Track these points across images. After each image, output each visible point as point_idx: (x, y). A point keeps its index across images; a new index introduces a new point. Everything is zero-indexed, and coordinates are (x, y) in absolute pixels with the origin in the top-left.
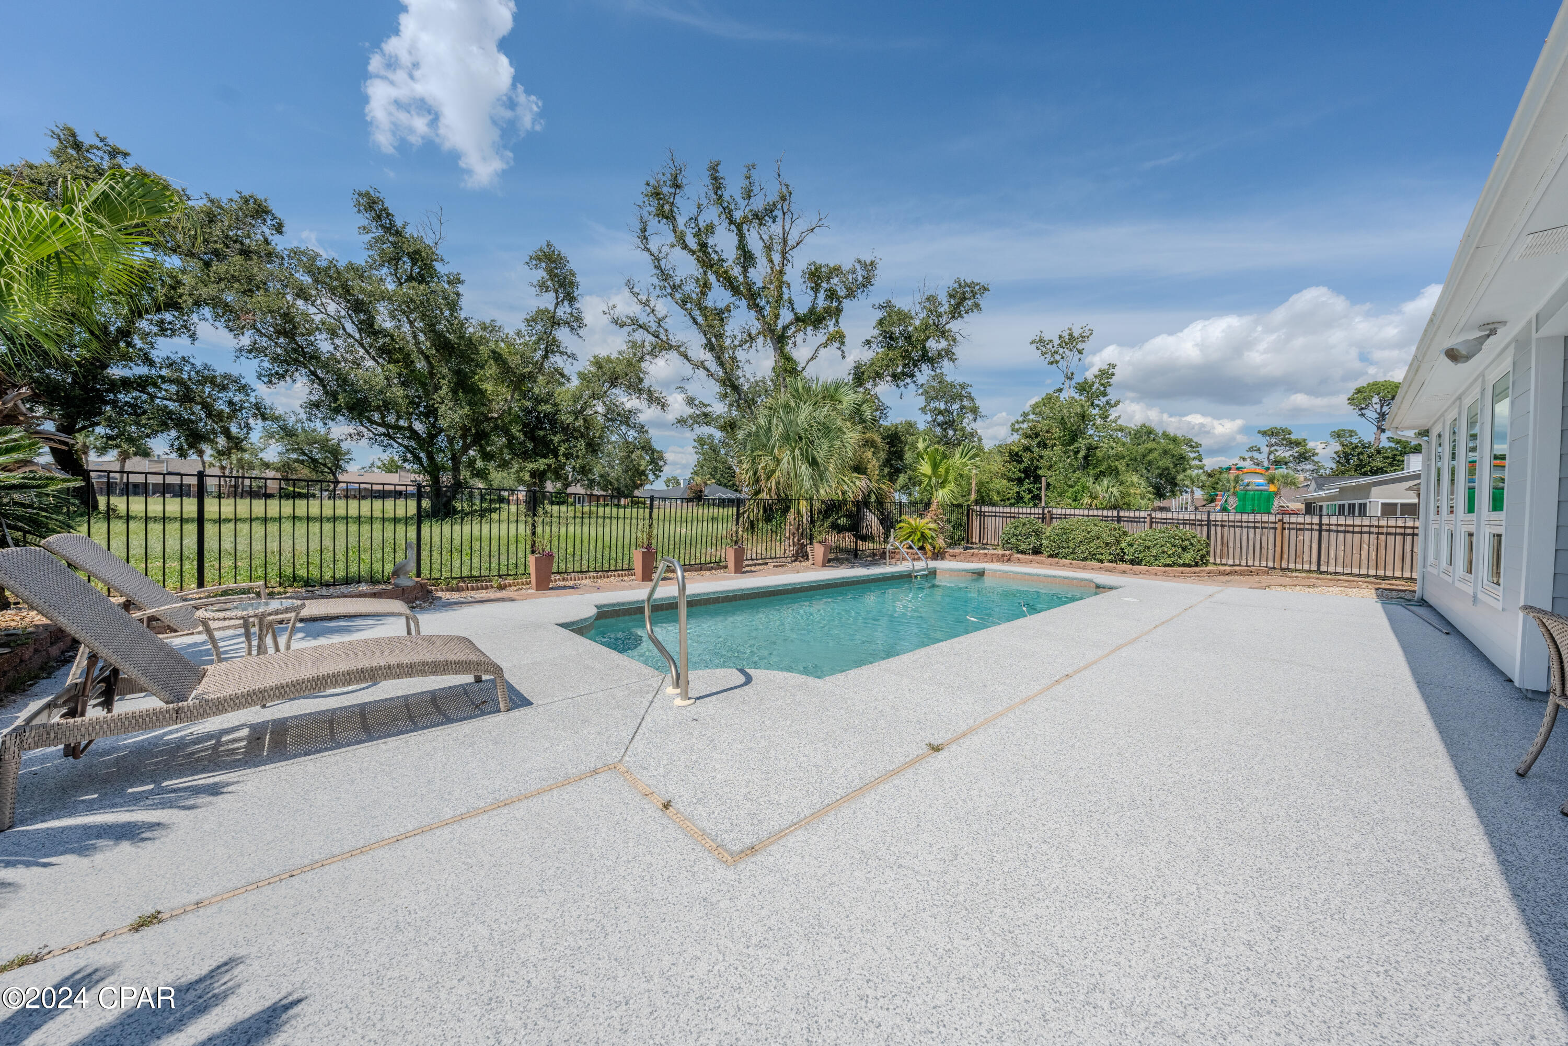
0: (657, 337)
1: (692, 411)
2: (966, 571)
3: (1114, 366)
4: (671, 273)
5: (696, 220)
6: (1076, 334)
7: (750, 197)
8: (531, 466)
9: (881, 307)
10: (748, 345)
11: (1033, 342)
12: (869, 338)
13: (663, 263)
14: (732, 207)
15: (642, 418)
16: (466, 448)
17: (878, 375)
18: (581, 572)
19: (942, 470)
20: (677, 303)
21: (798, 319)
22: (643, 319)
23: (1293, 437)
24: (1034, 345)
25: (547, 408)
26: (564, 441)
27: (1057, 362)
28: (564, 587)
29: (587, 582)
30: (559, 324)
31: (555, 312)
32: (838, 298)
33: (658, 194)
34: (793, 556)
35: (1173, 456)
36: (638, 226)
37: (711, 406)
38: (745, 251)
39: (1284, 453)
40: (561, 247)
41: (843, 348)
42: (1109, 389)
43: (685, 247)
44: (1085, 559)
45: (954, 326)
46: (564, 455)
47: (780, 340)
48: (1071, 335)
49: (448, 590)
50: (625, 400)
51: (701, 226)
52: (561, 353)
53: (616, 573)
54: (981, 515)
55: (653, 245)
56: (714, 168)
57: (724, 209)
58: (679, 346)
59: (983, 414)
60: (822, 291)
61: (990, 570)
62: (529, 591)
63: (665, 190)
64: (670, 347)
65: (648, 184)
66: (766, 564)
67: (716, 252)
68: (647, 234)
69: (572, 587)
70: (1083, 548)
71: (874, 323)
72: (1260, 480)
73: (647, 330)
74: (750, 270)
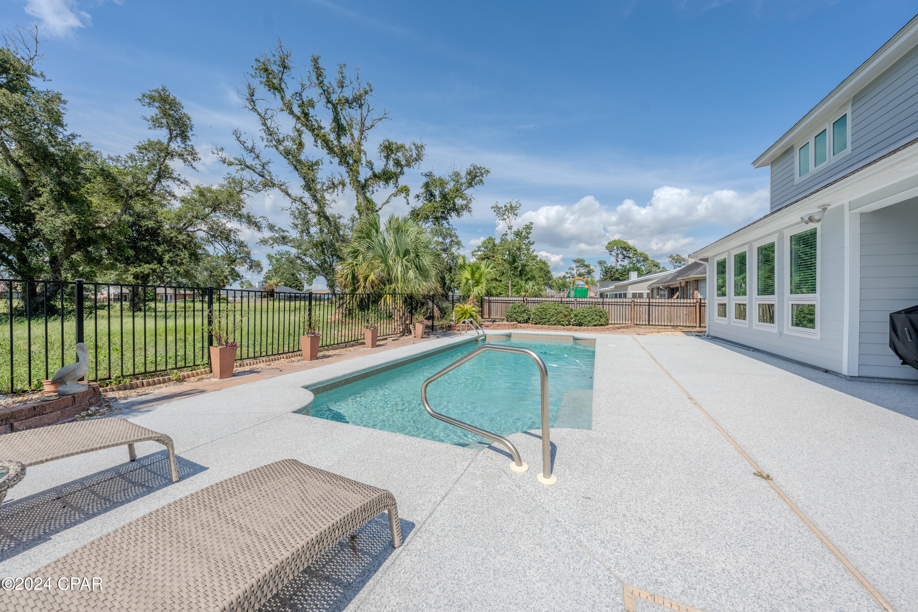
0: (262, 176)
1: (273, 234)
2: (503, 335)
3: (532, 224)
4: (275, 130)
5: (300, 95)
6: (513, 206)
7: (343, 87)
8: (133, 270)
9: (426, 175)
10: (332, 190)
11: (492, 208)
12: (418, 194)
13: (269, 122)
14: (331, 90)
15: (241, 237)
16: (68, 253)
17: (427, 218)
18: (255, 357)
19: (477, 275)
20: (281, 153)
21: (375, 176)
22: (249, 161)
23: (585, 263)
24: (493, 209)
25: (150, 224)
26: (169, 251)
27: (506, 219)
28: (244, 373)
29: (262, 365)
30: (172, 156)
31: (168, 145)
32: (401, 166)
33: (266, 70)
34: (401, 332)
35: (545, 271)
36: (246, 92)
37: (288, 232)
38: (338, 124)
39: (583, 270)
40: (174, 94)
41: (408, 198)
42: (529, 236)
43: (291, 112)
44: (555, 324)
45: (468, 192)
46: (169, 262)
47: (362, 188)
48: (511, 205)
49: (119, 389)
50: (225, 221)
51: (305, 100)
52: (174, 179)
53: (284, 356)
54: (490, 302)
55: (261, 107)
56: (315, 61)
57: (324, 91)
58: (281, 185)
59: (463, 245)
60: (392, 160)
61: (514, 334)
62: (213, 380)
63: (275, 68)
64: (274, 185)
65: (257, 60)
66: (386, 339)
67: (316, 121)
68: (254, 98)
69: (251, 372)
70: (554, 318)
71: (421, 184)
72: (582, 283)
73: (254, 170)
74: (342, 138)
